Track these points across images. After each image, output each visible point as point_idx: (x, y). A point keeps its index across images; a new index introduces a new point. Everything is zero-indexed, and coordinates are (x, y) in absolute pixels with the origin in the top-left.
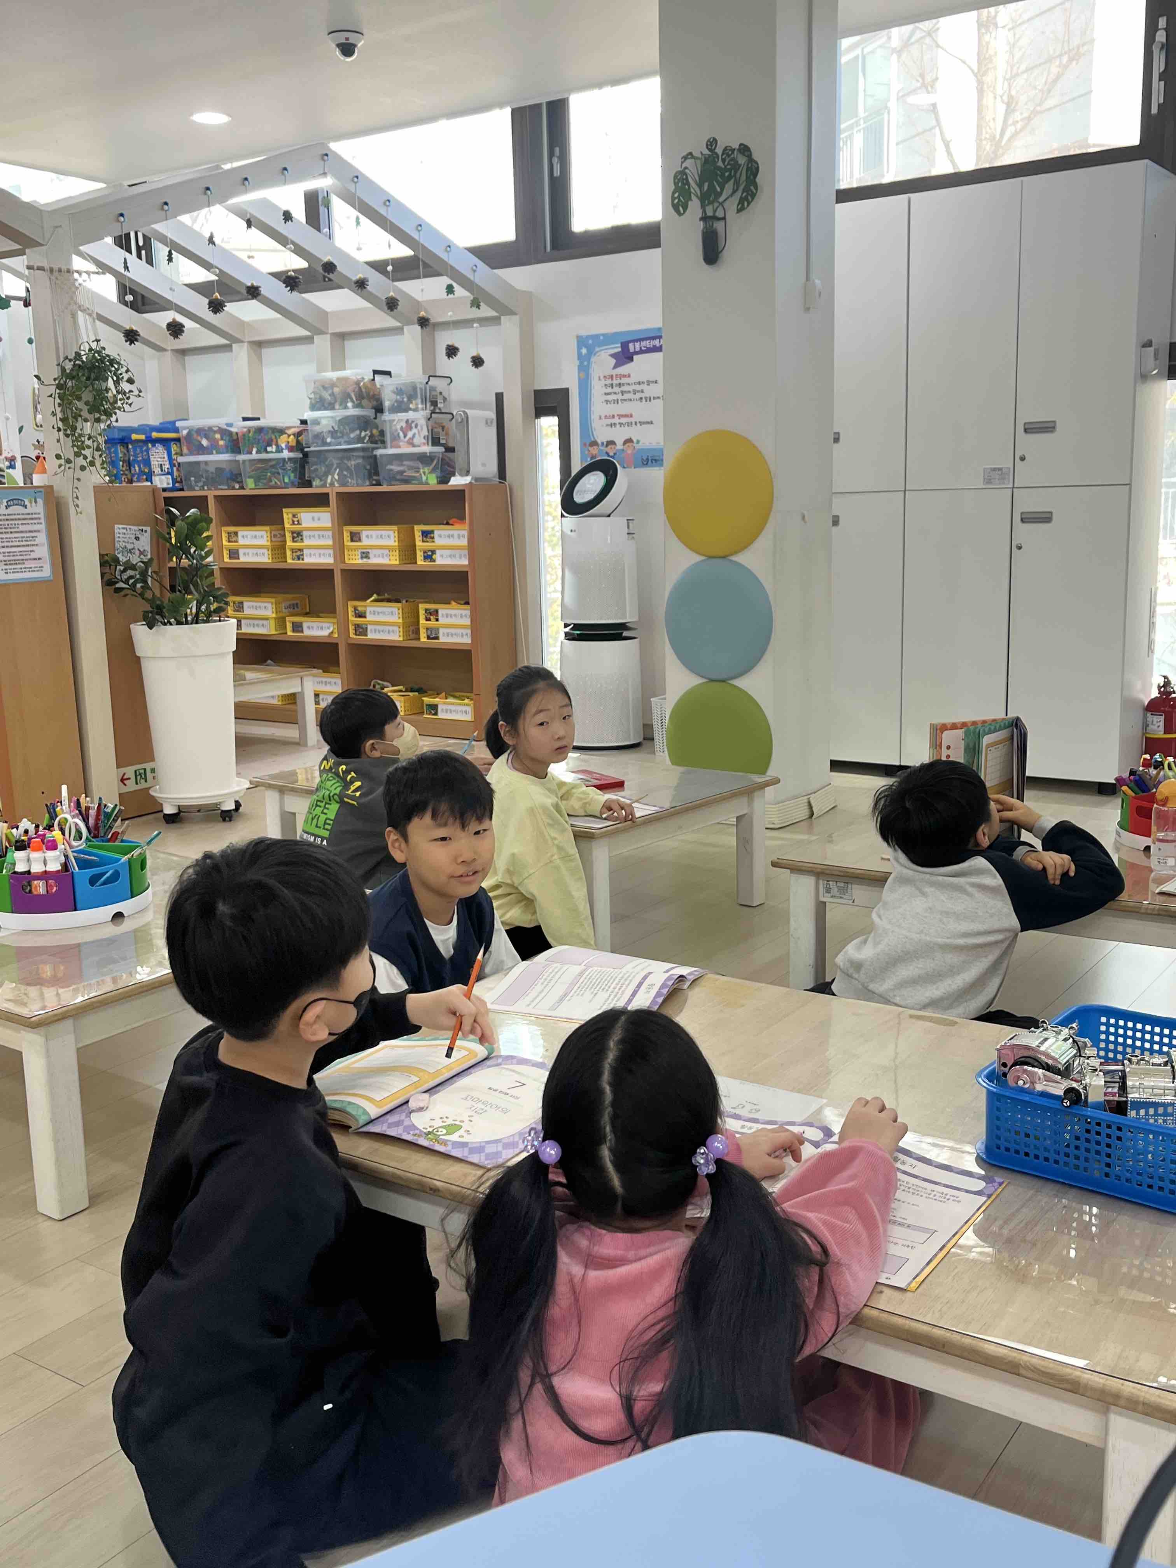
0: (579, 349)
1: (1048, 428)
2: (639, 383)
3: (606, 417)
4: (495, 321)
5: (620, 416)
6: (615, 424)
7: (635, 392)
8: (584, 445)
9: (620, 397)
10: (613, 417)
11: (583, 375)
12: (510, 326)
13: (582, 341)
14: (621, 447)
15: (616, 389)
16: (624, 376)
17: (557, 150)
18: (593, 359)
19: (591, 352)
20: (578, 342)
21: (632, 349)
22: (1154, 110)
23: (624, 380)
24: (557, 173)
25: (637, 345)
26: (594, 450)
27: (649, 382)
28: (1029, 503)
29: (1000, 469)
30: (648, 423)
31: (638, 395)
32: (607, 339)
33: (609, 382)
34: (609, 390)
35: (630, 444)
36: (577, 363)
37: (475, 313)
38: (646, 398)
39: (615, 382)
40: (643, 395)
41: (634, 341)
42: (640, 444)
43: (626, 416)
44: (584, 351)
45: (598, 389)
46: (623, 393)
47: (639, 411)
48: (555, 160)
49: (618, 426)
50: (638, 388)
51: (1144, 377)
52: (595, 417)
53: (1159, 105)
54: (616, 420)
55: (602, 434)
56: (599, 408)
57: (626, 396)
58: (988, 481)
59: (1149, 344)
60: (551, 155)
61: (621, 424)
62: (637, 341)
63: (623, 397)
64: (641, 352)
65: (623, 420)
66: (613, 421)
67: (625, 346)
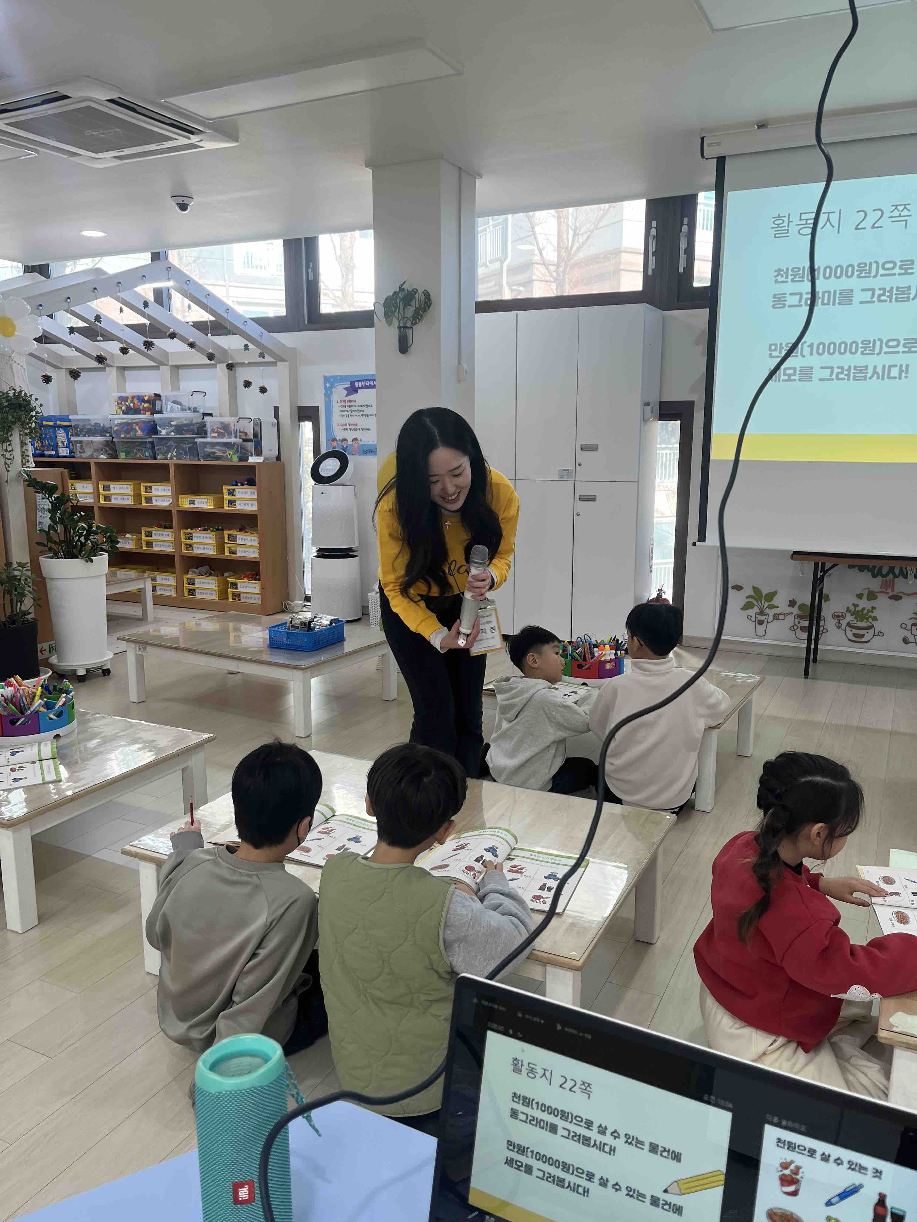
0: (325, 384)
1: (593, 448)
2: (361, 406)
3: (342, 425)
4: (274, 364)
5: (350, 425)
6: (347, 429)
7: (359, 411)
8: (328, 440)
9: (350, 413)
10: (346, 425)
11: (327, 399)
12: (283, 368)
13: (326, 379)
14: (351, 443)
15: (347, 409)
16: (353, 401)
17: (311, 264)
18: (333, 390)
19: (332, 386)
20: (324, 380)
21: (357, 386)
22: (650, 273)
23: (352, 404)
24: (311, 278)
25: (360, 383)
26: (335, 444)
27: (367, 406)
28: (584, 489)
29: (568, 470)
30: (366, 429)
31: (361, 413)
32: (343, 379)
33: (343, 404)
34: (343, 409)
35: (356, 441)
36: (324, 392)
37: (261, 360)
38: (365, 415)
39: (347, 404)
40: (363, 413)
41: (358, 381)
42: (363, 441)
43: (354, 425)
44: (328, 385)
45: (336, 408)
46: (351, 411)
47: (362, 422)
48: (310, 270)
49: (349, 430)
50: (360, 408)
51: (645, 421)
52: (335, 424)
53: (652, 269)
54: (348, 427)
55: (339, 434)
56: (337, 418)
57: (354, 413)
58: (561, 476)
59: (647, 404)
60: (308, 267)
61: (350, 429)
62: (360, 381)
63: (352, 414)
64: (362, 388)
65: (352, 427)
66: (346, 427)
67: (352, 383)
